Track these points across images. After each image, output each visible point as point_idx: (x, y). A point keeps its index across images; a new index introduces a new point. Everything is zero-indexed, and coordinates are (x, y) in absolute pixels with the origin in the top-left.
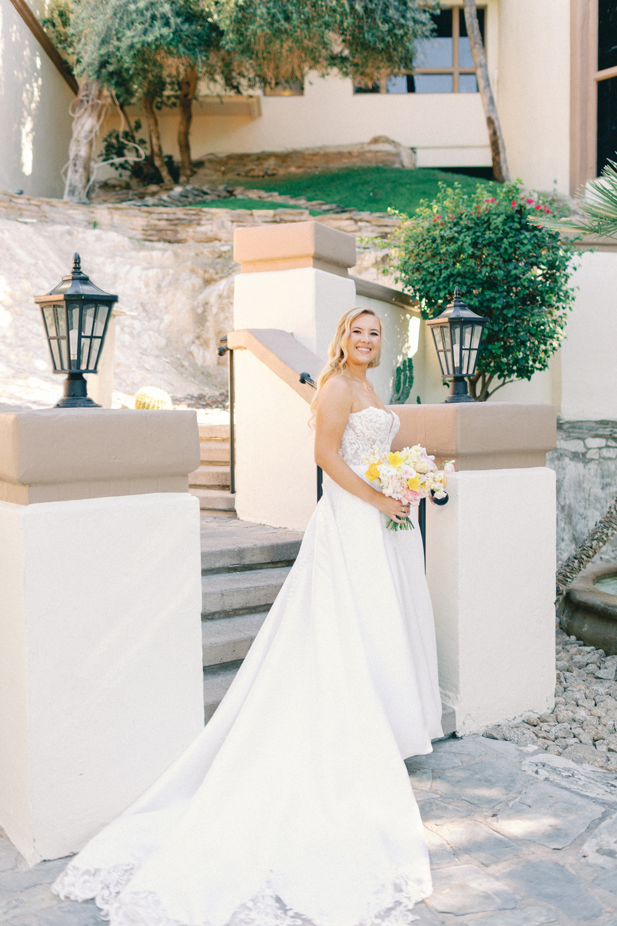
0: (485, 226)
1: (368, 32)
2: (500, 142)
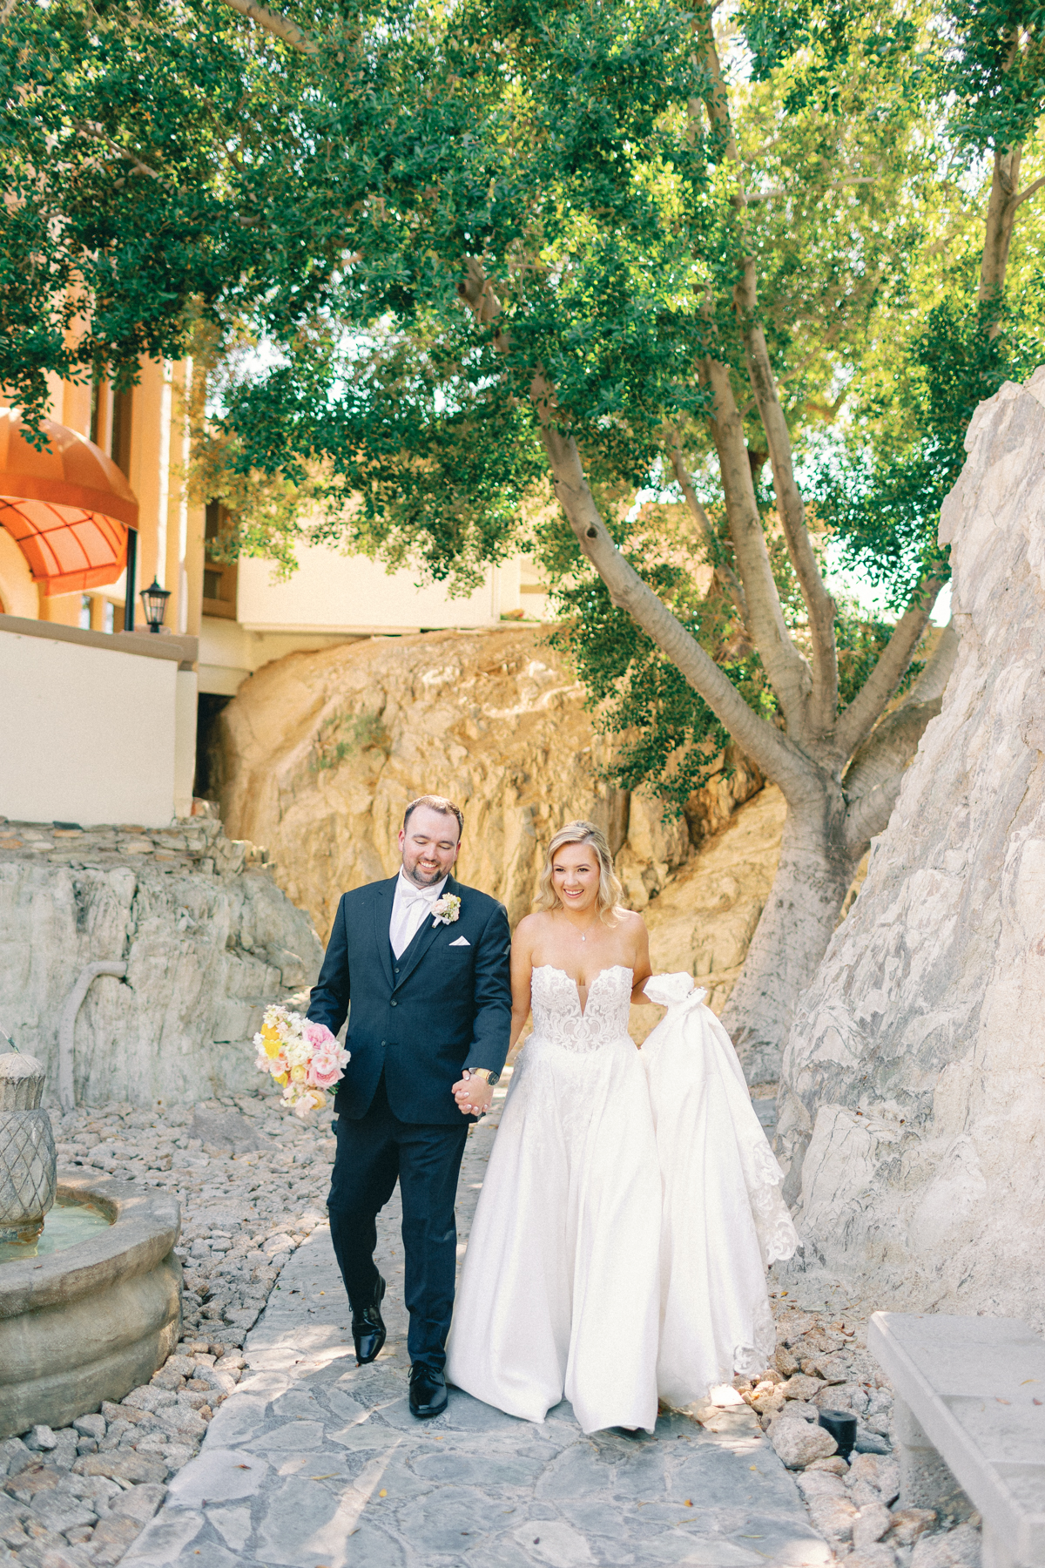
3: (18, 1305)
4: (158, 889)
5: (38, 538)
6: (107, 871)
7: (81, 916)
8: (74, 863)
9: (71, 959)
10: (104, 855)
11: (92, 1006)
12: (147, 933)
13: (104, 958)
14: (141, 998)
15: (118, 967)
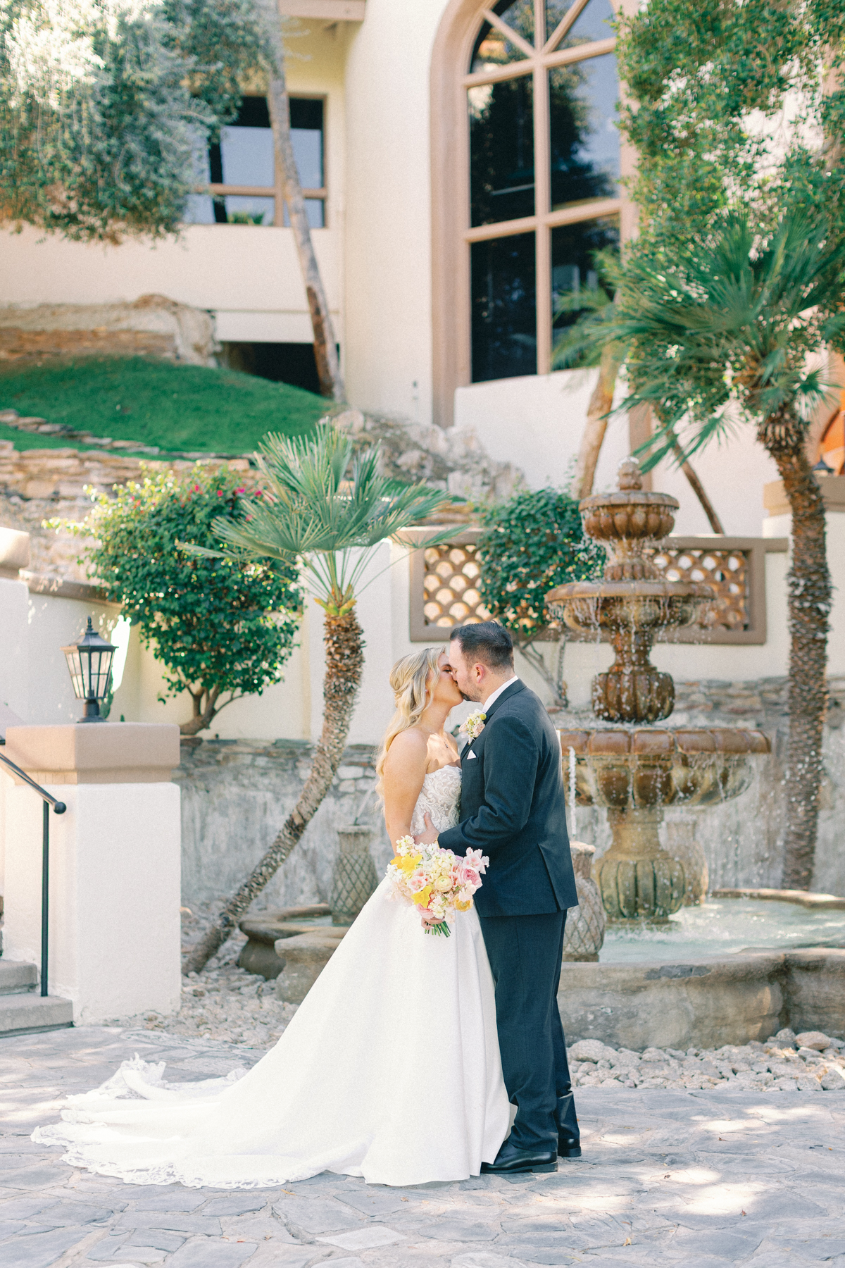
0: (189, 517)
1: (104, 191)
2: (326, 326)
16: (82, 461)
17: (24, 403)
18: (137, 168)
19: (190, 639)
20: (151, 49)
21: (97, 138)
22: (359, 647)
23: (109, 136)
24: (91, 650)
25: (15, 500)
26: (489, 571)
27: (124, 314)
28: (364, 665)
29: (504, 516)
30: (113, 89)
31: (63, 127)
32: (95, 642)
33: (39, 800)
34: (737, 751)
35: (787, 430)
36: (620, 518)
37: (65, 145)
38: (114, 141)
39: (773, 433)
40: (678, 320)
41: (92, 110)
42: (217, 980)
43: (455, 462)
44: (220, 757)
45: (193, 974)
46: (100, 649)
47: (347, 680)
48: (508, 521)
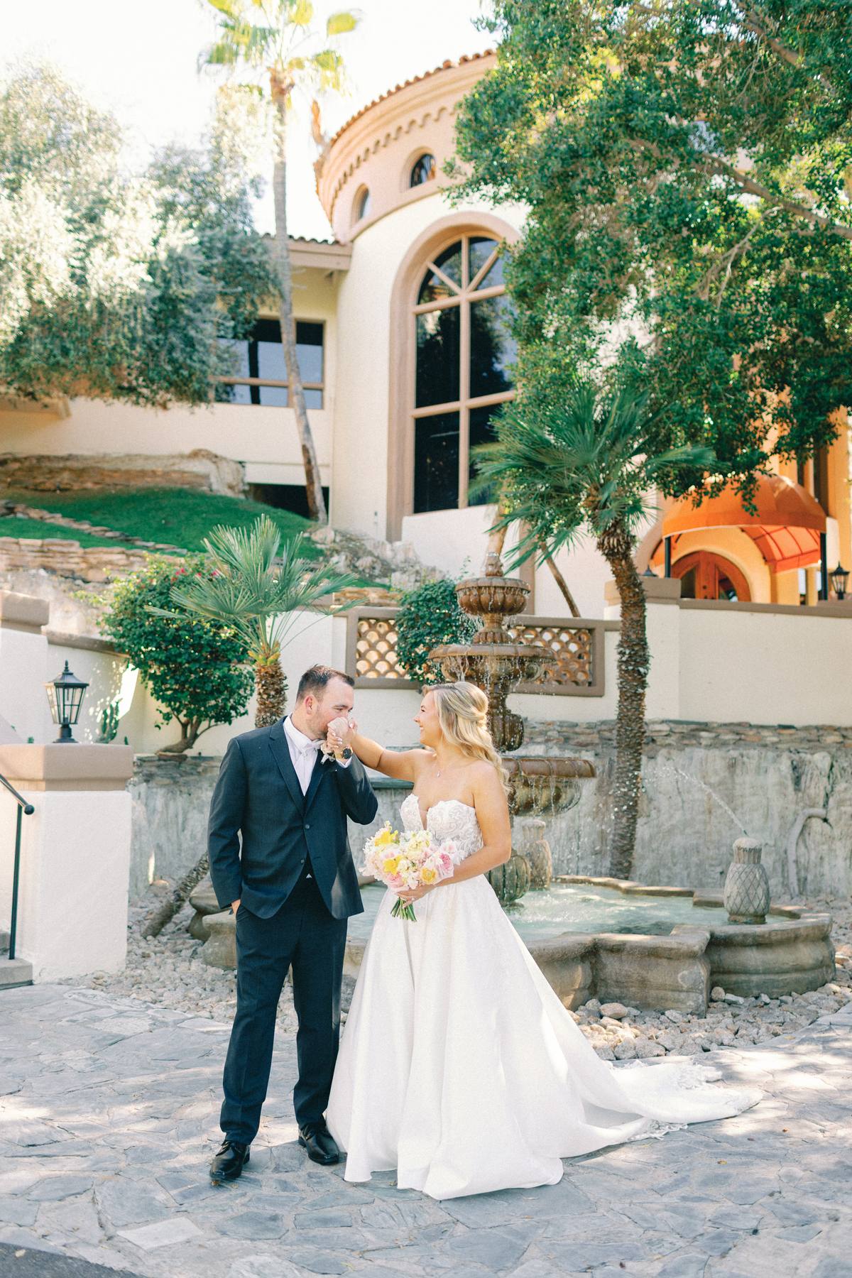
1: (154, 370)
2: (314, 471)
3: (750, 940)
4: (845, 765)
5: (767, 537)
6: (812, 754)
7: (797, 781)
8: (792, 749)
9: (792, 807)
10: (811, 744)
11: (807, 835)
12: (839, 792)
13: (813, 806)
14: (837, 832)
15: (821, 811)
16: (128, 556)
17: (98, 517)
18: (176, 355)
19: (173, 681)
20: (189, 273)
21: (149, 333)
22: (282, 689)
23: (158, 333)
24: (67, 686)
25: (79, 582)
26: (403, 637)
27: (177, 461)
28: (286, 704)
29: (414, 598)
30: (161, 299)
31: (123, 324)
32: (69, 680)
33: (14, 803)
34: (567, 776)
35: (618, 540)
36: (484, 597)
37: (124, 337)
38: (161, 336)
39: (609, 543)
40: (541, 458)
41: (145, 313)
42: (166, 943)
43: (397, 566)
44: (200, 769)
45: (150, 938)
46: (75, 686)
47: (272, 714)
48: (417, 602)
